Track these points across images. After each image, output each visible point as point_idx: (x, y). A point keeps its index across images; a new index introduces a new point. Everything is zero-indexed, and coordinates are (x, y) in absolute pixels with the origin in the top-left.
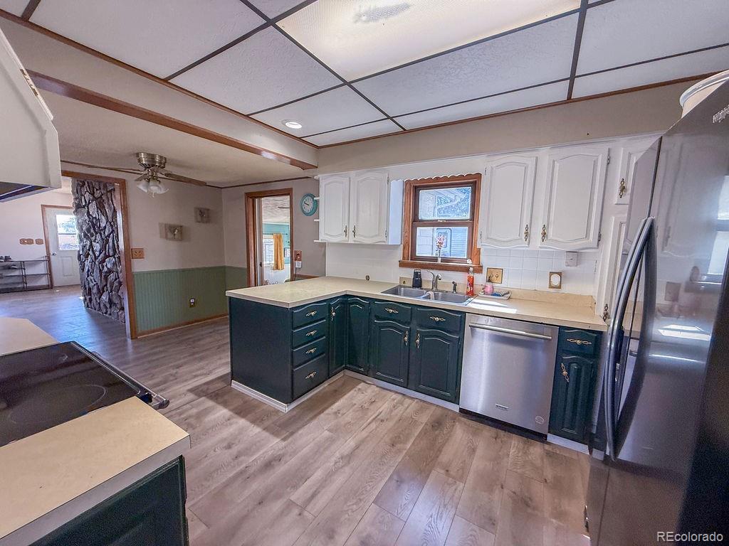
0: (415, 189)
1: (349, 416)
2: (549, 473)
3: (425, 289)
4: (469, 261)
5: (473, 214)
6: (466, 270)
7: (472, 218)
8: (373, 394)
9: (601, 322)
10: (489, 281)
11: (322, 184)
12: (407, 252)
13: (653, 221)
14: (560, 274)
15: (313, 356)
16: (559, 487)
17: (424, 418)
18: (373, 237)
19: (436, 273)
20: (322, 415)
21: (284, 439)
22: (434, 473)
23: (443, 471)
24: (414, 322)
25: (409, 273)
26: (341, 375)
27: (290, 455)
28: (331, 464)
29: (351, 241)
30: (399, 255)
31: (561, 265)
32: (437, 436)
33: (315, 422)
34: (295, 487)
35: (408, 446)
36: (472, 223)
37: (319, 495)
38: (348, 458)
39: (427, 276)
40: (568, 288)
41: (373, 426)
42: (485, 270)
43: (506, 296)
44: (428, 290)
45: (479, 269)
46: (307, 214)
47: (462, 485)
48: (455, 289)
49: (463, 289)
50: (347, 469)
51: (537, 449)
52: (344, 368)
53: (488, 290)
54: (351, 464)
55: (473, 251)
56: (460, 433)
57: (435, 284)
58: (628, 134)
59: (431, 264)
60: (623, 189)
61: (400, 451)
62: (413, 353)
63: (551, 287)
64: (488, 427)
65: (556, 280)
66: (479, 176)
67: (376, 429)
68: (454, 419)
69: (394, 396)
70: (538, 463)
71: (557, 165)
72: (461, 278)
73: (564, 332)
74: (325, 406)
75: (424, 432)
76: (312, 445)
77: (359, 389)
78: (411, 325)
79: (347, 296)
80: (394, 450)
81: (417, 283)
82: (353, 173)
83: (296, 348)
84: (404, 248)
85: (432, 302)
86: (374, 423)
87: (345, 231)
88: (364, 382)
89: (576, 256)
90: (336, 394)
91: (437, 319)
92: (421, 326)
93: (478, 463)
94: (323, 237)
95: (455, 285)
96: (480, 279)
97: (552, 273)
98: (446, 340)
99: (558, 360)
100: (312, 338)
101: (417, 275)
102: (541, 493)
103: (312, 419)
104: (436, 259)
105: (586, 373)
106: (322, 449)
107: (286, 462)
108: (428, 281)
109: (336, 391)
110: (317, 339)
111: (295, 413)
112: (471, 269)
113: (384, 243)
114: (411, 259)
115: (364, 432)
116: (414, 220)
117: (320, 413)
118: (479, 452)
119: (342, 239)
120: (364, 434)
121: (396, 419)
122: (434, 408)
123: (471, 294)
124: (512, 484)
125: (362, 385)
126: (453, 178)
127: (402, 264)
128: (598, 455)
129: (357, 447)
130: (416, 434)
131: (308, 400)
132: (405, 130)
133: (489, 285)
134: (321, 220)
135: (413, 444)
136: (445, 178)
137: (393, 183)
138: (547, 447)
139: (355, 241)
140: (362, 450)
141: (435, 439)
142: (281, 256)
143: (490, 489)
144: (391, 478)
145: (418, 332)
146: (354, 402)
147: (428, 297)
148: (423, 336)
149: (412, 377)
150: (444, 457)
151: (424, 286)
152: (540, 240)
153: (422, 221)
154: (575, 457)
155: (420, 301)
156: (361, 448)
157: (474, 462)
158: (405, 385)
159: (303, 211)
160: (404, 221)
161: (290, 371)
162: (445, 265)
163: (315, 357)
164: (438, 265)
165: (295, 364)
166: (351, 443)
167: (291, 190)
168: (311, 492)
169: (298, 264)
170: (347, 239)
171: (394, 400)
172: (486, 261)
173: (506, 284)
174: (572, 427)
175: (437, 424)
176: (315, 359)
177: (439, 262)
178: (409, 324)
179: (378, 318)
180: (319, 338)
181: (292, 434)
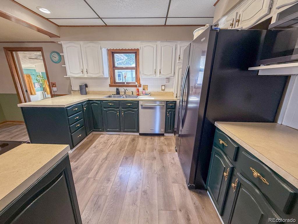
0: (112, 53)
1: (101, 146)
2: (166, 143)
3: (121, 95)
4: (136, 83)
5: (136, 64)
6: (136, 86)
7: (136, 67)
8: (108, 137)
9: (175, 98)
10: (144, 90)
11: (64, 46)
12: (112, 80)
13: (189, 66)
14: (164, 86)
15: (79, 128)
16: (169, 145)
17: (129, 140)
18: (96, 74)
19: (125, 88)
20: (89, 149)
21: (75, 162)
22: (136, 153)
23: (139, 152)
24: (121, 107)
25: (114, 89)
26: (91, 134)
27: (81, 166)
28: (100, 162)
29: (86, 76)
30: (109, 82)
31: (164, 83)
32: (134, 143)
33: (87, 152)
34: (88, 173)
35: (126, 148)
36: (136, 68)
37: (99, 172)
38: (106, 158)
39: (122, 90)
40: (166, 90)
41: (111, 147)
42: (142, 86)
43: (150, 94)
44: (123, 95)
45: (140, 86)
46: (56, 63)
47: (145, 153)
48: (132, 94)
49: (135, 94)
50: (107, 162)
51: (162, 138)
52: (92, 131)
53: (144, 93)
54: (108, 160)
55: (137, 79)
56: (141, 140)
57: (125, 93)
58: (180, 40)
59: (122, 85)
60: (179, 58)
61: (123, 151)
62: (121, 119)
63: (162, 90)
64: (148, 137)
65: (163, 88)
66: (138, 49)
67: (113, 147)
68: (138, 137)
69: (116, 136)
70: (163, 141)
71: (162, 48)
72: (134, 89)
73: (167, 102)
74: (89, 146)
75: (130, 143)
76: (89, 159)
77: (101, 137)
78: (120, 108)
79: (89, 100)
80: (121, 151)
81: (118, 93)
82: (82, 43)
83: (71, 125)
84: (111, 79)
85: (125, 99)
86: (111, 146)
87: (82, 71)
88: (102, 134)
89: (168, 79)
90: (91, 141)
91: (129, 104)
92: (123, 108)
93: (148, 146)
94: (69, 74)
95: (133, 92)
96: (141, 89)
97: (162, 86)
98: (133, 111)
99: (166, 111)
100: (77, 120)
101: (117, 89)
102: (165, 148)
104: (124, 83)
105: (173, 114)
106: (94, 160)
107: (80, 168)
108: (122, 92)
109: (91, 140)
110: (79, 120)
111: (75, 152)
112: (138, 86)
113: (102, 77)
114: (114, 83)
115: (108, 150)
116: (113, 67)
117: (87, 149)
118: (147, 143)
119: (80, 75)
120: (109, 150)
121: (119, 142)
122: (131, 136)
123: (138, 95)
124: (158, 148)
125: (101, 136)
126: (122, 49)
127: (110, 86)
128: (177, 135)
129: (108, 154)
130: (127, 145)
131: (80, 146)
132: (106, 25)
133: (144, 91)
134: (67, 65)
135: (127, 147)
136: (125, 50)
137: (103, 49)
138: (164, 137)
139: (87, 76)
140: (110, 155)
141: (134, 144)
142: (32, 87)
143: (153, 151)
144: (123, 158)
145: (123, 110)
146: (101, 142)
147: (124, 97)
148: (124, 112)
149: (122, 128)
150: (138, 148)
151: (121, 94)
152: (159, 74)
153: (116, 67)
154: (171, 137)
155: (121, 99)
156: (110, 154)
157: (147, 146)
158: (119, 131)
159: (52, 61)
160: (109, 67)
161: (70, 136)
162: (128, 85)
163: (80, 128)
164: (125, 85)
165: (72, 132)
166: (105, 154)
167: (41, 48)
168: (95, 172)
169: (55, 89)
170: (83, 75)
171: (116, 137)
172: (142, 83)
173: (149, 90)
174: (170, 130)
175: (133, 140)
176: (80, 129)
177: (126, 84)
178: (118, 108)
179: (105, 108)
180: (80, 119)
181: (78, 159)
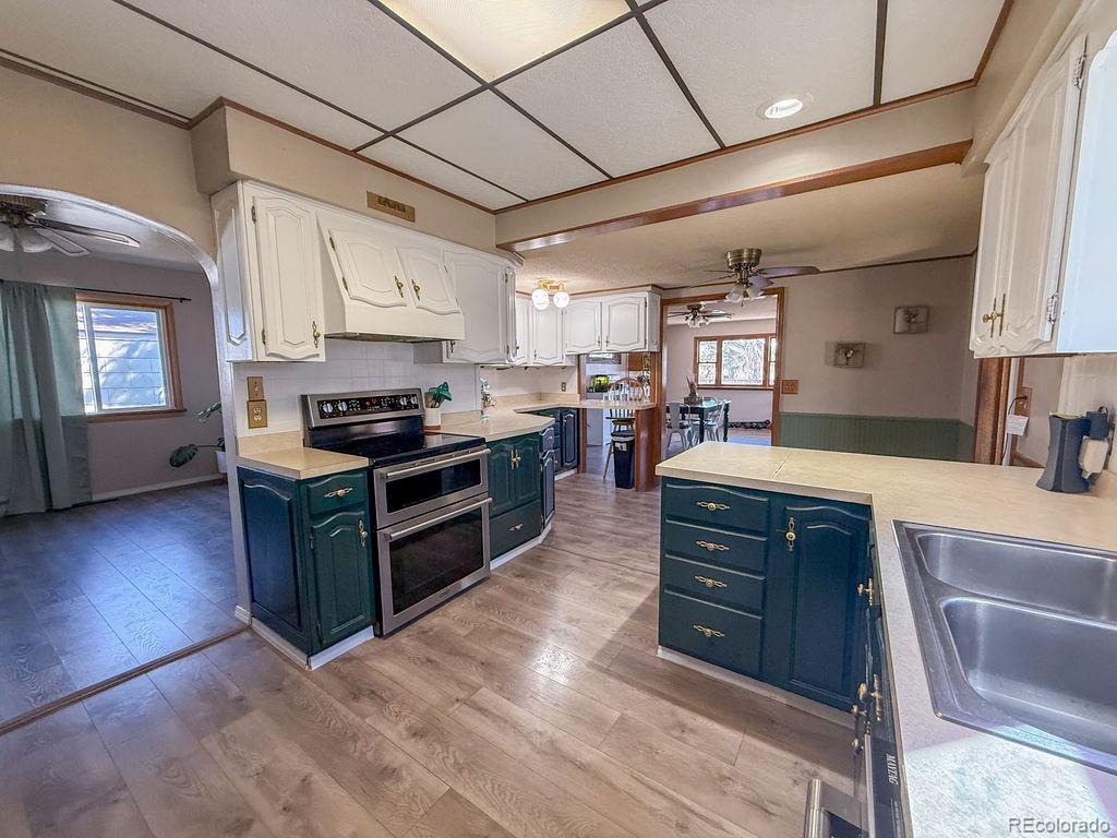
20: (667, 704)
37: (479, 715)
38: (551, 751)
103: (652, 691)
117: (669, 699)
129: (581, 766)
140: (572, 775)
146: (740, 761)
166: (592, 756)
168: (486, 706)
